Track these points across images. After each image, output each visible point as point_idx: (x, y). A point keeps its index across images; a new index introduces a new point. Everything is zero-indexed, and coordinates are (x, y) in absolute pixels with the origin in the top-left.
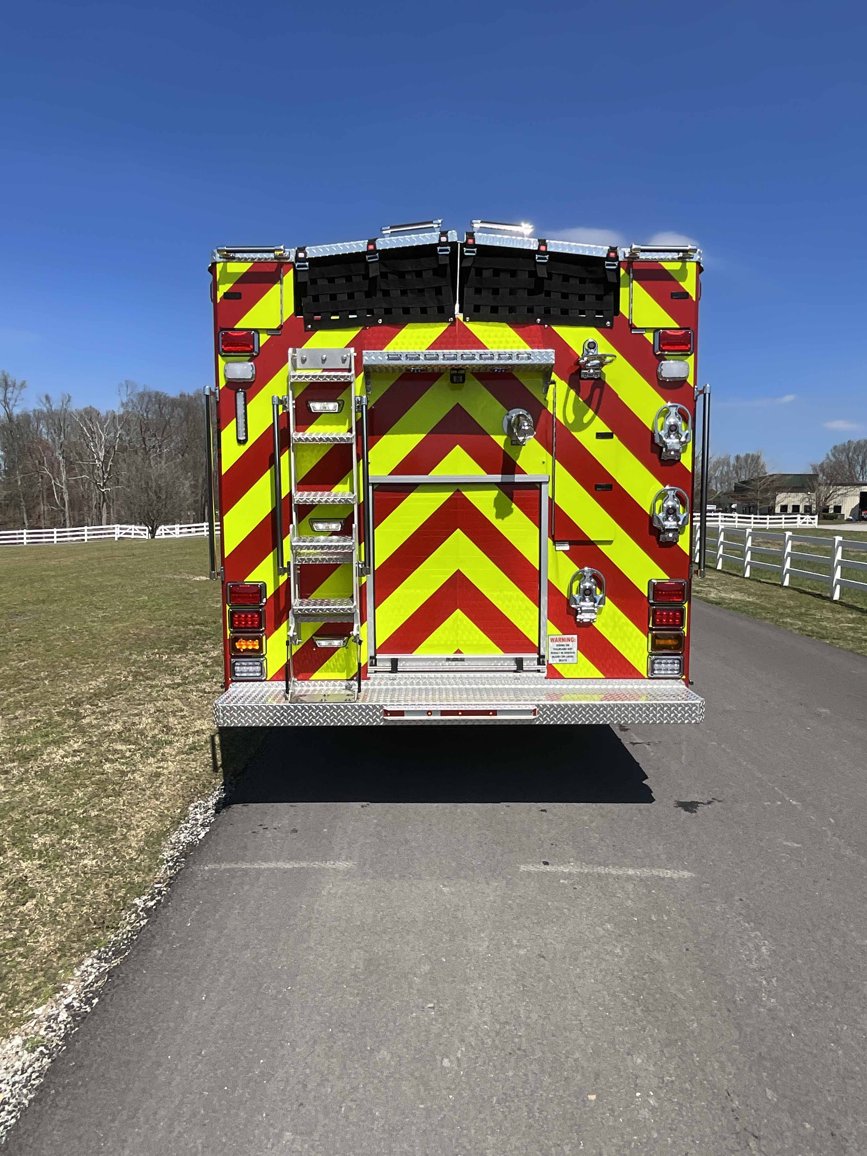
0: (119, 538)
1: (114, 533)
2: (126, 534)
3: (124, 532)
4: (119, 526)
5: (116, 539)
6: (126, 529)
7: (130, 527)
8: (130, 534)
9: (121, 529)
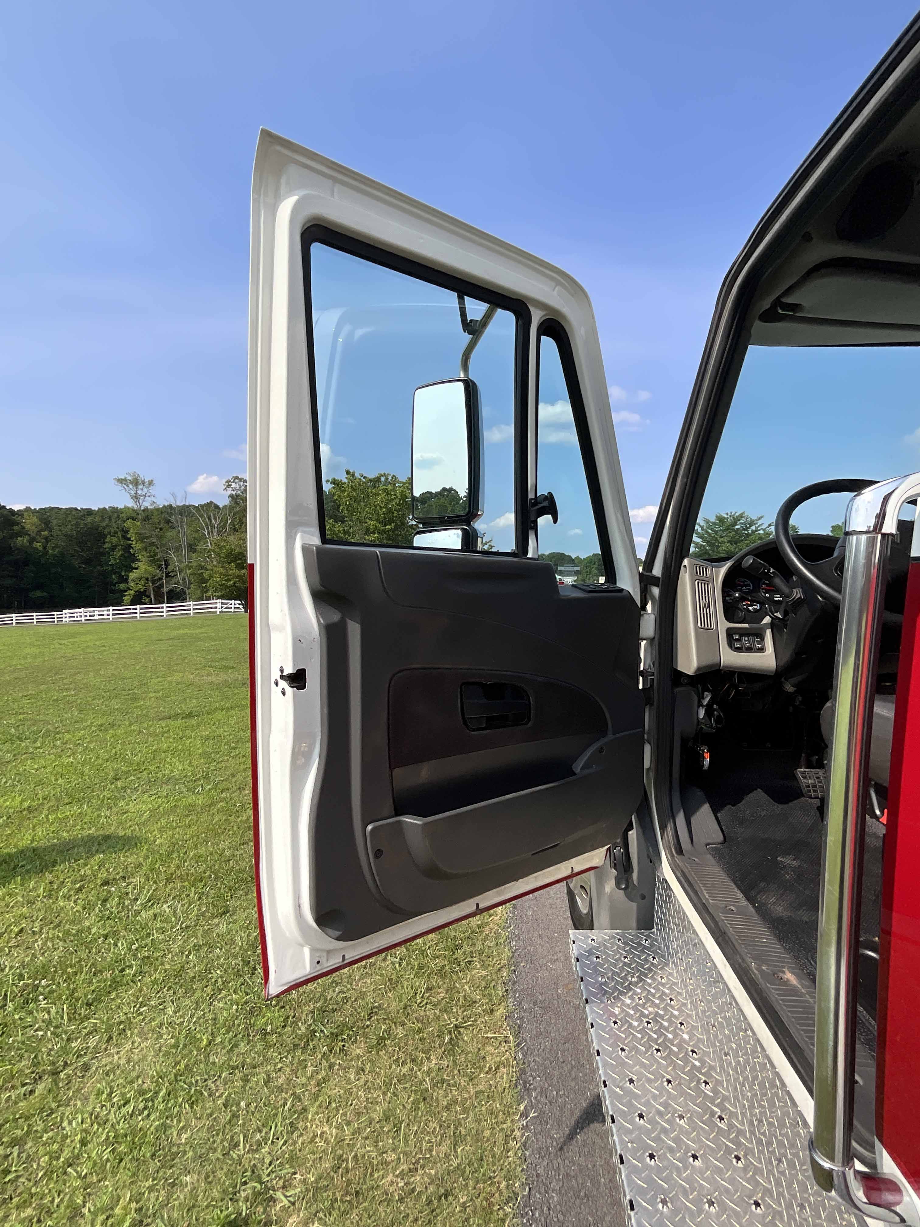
0: (220, 612)
1: (216, 608)
2: (226, 608)
3: (225, 606)
4: (220, 600)
5: (218, 613)
6: (226, 604)
7: (230, 602)
8: (231, 608)
9: (223, 603)
